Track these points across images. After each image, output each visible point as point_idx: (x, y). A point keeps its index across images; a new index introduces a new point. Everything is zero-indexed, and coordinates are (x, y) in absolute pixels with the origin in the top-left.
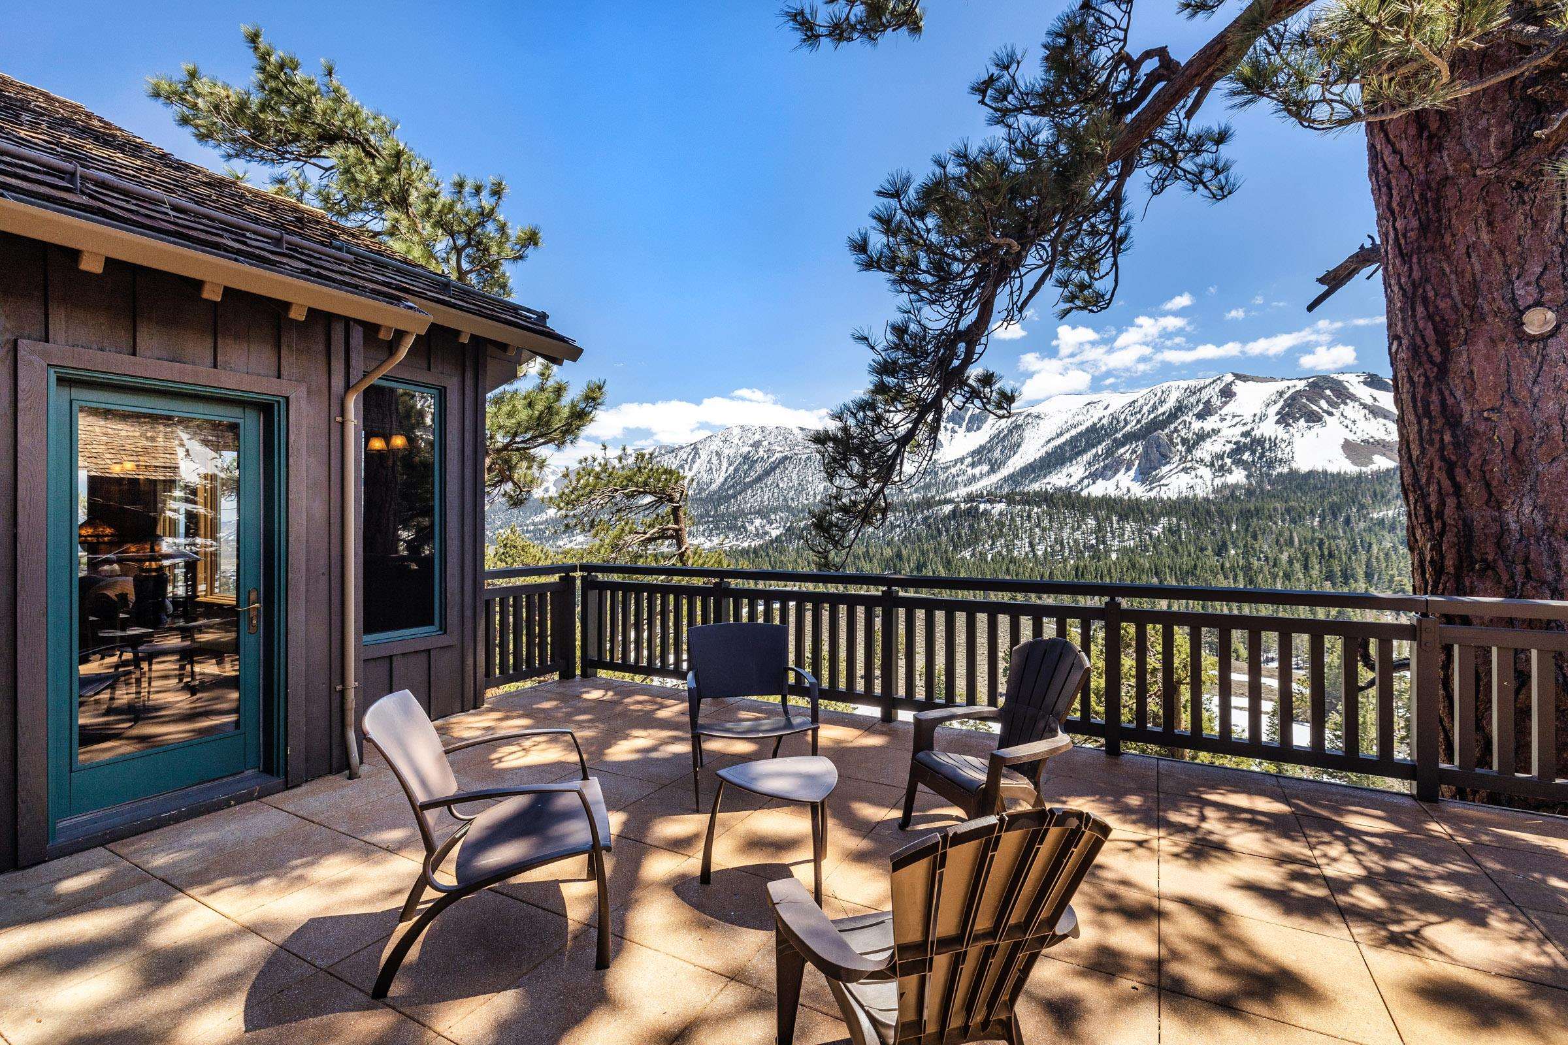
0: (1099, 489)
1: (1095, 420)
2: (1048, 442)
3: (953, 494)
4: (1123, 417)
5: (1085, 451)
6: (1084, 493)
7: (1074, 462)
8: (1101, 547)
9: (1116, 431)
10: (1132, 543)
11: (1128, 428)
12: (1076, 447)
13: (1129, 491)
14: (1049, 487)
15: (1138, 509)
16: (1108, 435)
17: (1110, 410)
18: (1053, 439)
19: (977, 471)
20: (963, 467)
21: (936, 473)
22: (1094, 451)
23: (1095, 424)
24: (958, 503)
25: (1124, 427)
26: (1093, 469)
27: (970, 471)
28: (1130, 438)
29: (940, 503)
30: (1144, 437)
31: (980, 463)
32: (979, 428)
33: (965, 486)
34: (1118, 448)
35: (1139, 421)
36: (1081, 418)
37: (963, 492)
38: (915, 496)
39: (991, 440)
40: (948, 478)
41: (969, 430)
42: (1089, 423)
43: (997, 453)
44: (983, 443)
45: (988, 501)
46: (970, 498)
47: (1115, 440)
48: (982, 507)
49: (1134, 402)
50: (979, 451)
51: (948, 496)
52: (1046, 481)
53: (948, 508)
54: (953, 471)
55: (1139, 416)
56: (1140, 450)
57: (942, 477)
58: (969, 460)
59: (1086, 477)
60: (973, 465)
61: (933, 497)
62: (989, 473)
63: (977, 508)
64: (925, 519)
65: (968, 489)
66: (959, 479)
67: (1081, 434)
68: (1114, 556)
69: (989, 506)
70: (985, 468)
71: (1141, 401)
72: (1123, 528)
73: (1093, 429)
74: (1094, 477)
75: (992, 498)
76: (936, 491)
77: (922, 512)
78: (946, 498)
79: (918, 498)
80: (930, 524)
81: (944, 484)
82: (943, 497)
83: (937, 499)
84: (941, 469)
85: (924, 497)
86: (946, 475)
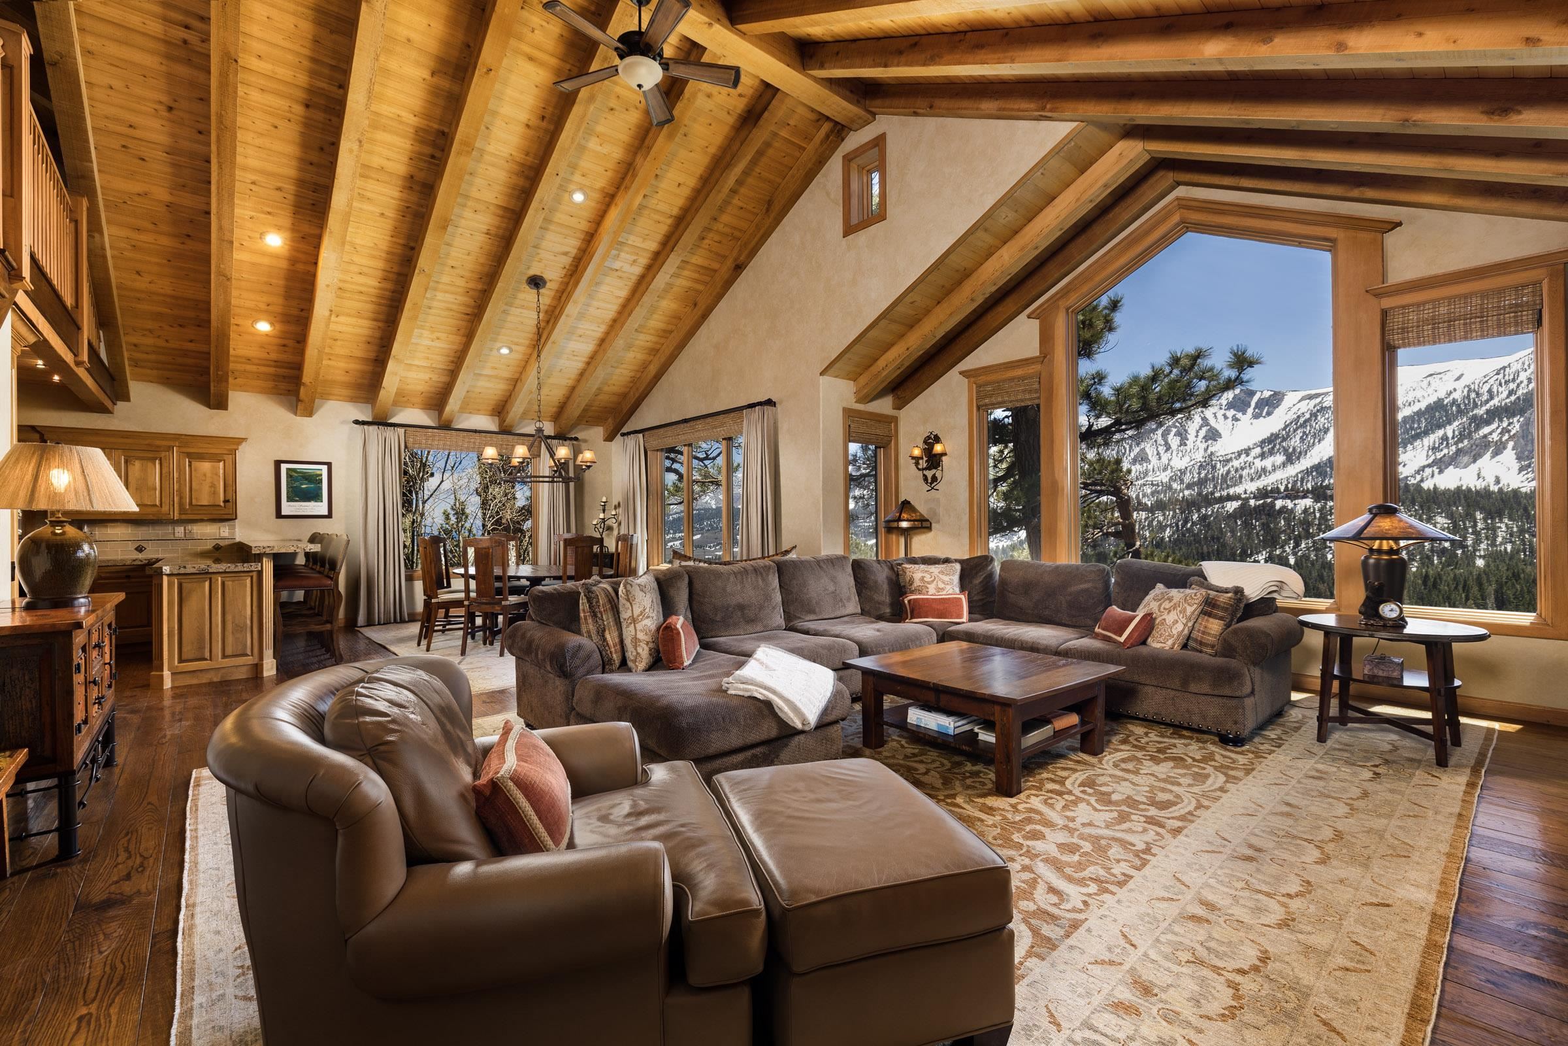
0: (1449, 480)
1: (1442, 395)
3: (1239, 490)
4: (1486, 388)
5: (1426, 433)
6: (1427, 485)
7: (1410, 447)
8: (1459, 552)
9: (1476, 406)
10: (1509, 547)
11: (1492, 403)
12: (1412, 428)
13: (1498, 481)
15: (1519, 504)
16: (1461, 412)
17: (1465, 381)
19: (1268, 463)
20: (1250, 459)
21: (1214, 467)
22: (1440, 433)
23: (1440, 400)
24: (1247, 499)
25: (1487, 402)
26: (1439, 455)
27: (1259, 464)
28: (1495, 414)
29: (1222, 500)
30: (1522, 412)
31: (1271, 452)
32: (1269, 414)
33: (1252, 480)
34: (1478, 428)
35: (1511, 393)
36: (1419, 394)
37: (1252, 487)
38: (1187, 493)
39: (1286, 426)
40: (1228, 472)
41: (1256, 416)
42: (1432, 399)
43: (1295, 442)
44: (1275, 430)
45: (1287, 497)
46: (1263, 493)
47: (1474, 418)
48: (1279, 504)
49: (1504, 368)
50: (1272, 439)
51: (1232, 491)
53: (1231, 506)
54: (1236, 463)
55: (1512, 386)
56: (1516, 428)
57: (1222, 471)
58: (1258, 450)
59: (1429, 466)
60: (1263, 456)
61: (1212, 493)
62: (1284, 465)
63: (1273, 505)
64: (1204, 518)
65: (1260, 484)
66: (1245, 473)
67: (1419, 413)
68: (1480, 563)
69: (1289, 504)
70: (1280, 459)
71: (1514, 368)
72: (1494, 530)
73: (1438, 405)
74: (1441, 465)
75: (1293, 493)
76: (1215, 487)
77: (1199, 511)
78: (1228, 494)
79: (1191, 495)
80: (1209, 523)
81: (1224, 478)
82: (1225, 493)
83: (1217, 495)
84: (1220, 461)
85: (1199, 494)
86: (1226, 468)
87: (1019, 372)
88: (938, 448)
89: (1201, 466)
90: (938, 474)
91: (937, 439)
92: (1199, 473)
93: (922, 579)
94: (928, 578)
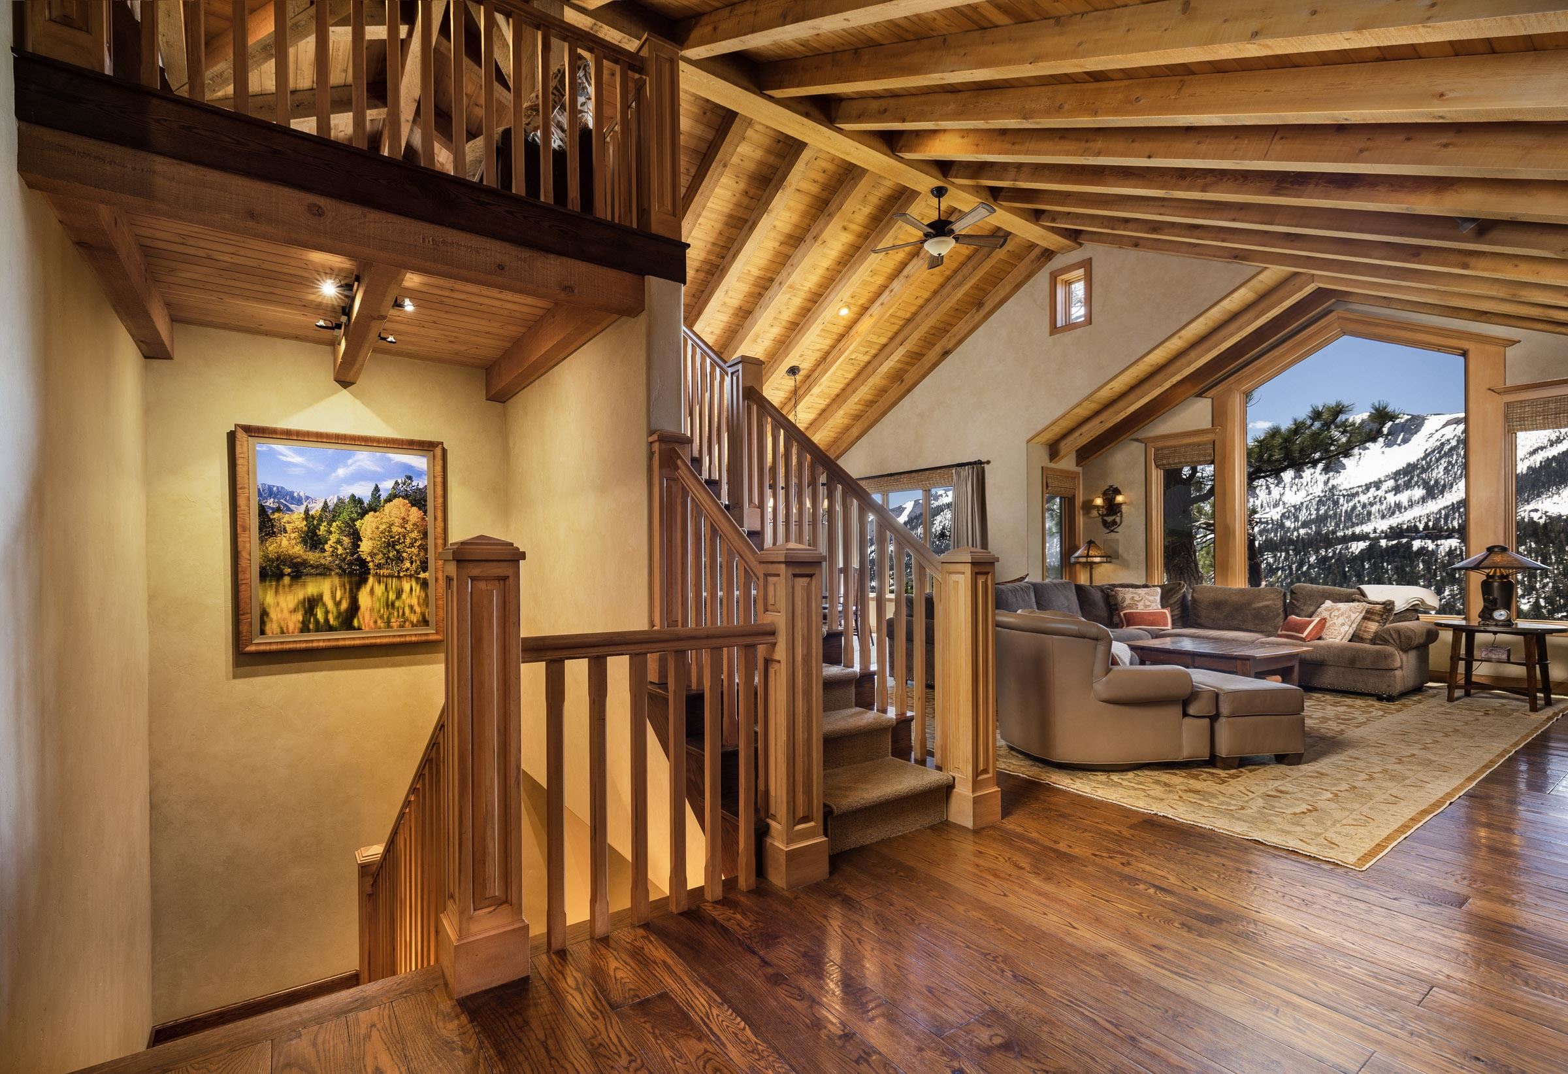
2: (1535, 452)
3: (1367, 528)
14: (1535, 516)
18: (1542, 448)
19: (1403, 498)
20: (1380, 493)
21: (1336, 503)
24: (1377, 539)
27: (1391, 499)
29: (1346, 540)
31: (1408, 486)
32: (1405, 441)
33: (1383, 517)
37: (1383, 525)
38: (1302, 531)
39: (1426, 456)
40: (1354, 508)
41: (1389, 445)
43: (1438, 473)
44: (1413, 459)
45: (1427, 537)
46: (1395, 532)
48: (1417, 544)
50: (1409, 470)
51: (1358, 530)
52: (1532, 506)
53: (1357, 547)
54: (1363, 498)
57: (1346, 506)
58: (1391, 483)
60: (1397, 490)
61: (1334, 532)
62: (1424, 500)
63: (1409, 546)
64: (1323, 561)
65: (1394, 521)
66: (1374, 509)
69: (1430, 545)
70: (1419, 493)
75: (1435, 532)
76: (1337, 525)
77: (1317, 552)
78: (1353, 534)
79: (1307, 534)
80: (1330, 566)
81: (1349, 515)
82: (1349, 532)
83: (1340, 534)
84: (1344, 496)
85: (1318, 533)
86: (1351, 504)
87: (1195, 440)
88: (1119, 499)
89: (1320, 501)
90: (1118, 520)
91: (1117, 492)
92: (1318, 510)
93: (1132, 598)
94: (1137, 598)
